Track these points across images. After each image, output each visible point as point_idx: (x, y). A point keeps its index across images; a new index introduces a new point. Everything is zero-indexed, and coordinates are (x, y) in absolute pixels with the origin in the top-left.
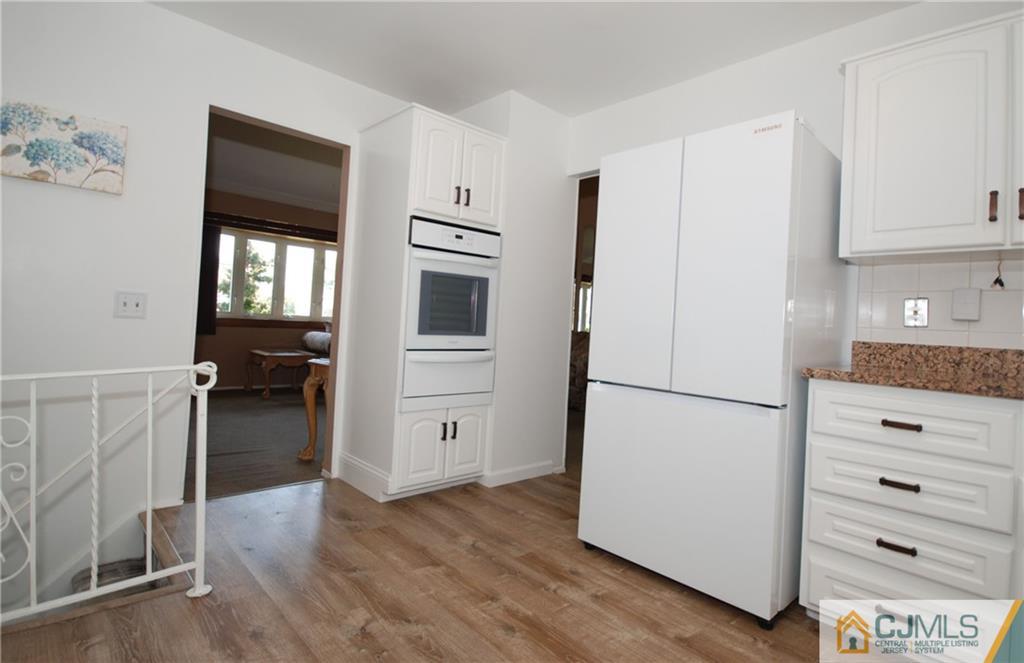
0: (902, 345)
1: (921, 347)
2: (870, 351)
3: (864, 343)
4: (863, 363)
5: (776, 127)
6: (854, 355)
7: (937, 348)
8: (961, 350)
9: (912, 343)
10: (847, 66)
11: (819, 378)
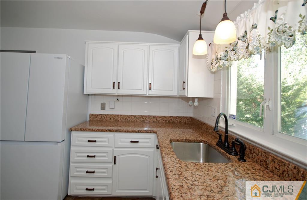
0: (100, 115)
1: (104, 115)
2: (93, 116)
3: (92, 114)
4: (92, 119)
5: (61, 58)
6: (90, 118)
7: (107, 115)
8: (111, 115)
9: (102, 114)
10: (86, 43)
11: (74, 131)
